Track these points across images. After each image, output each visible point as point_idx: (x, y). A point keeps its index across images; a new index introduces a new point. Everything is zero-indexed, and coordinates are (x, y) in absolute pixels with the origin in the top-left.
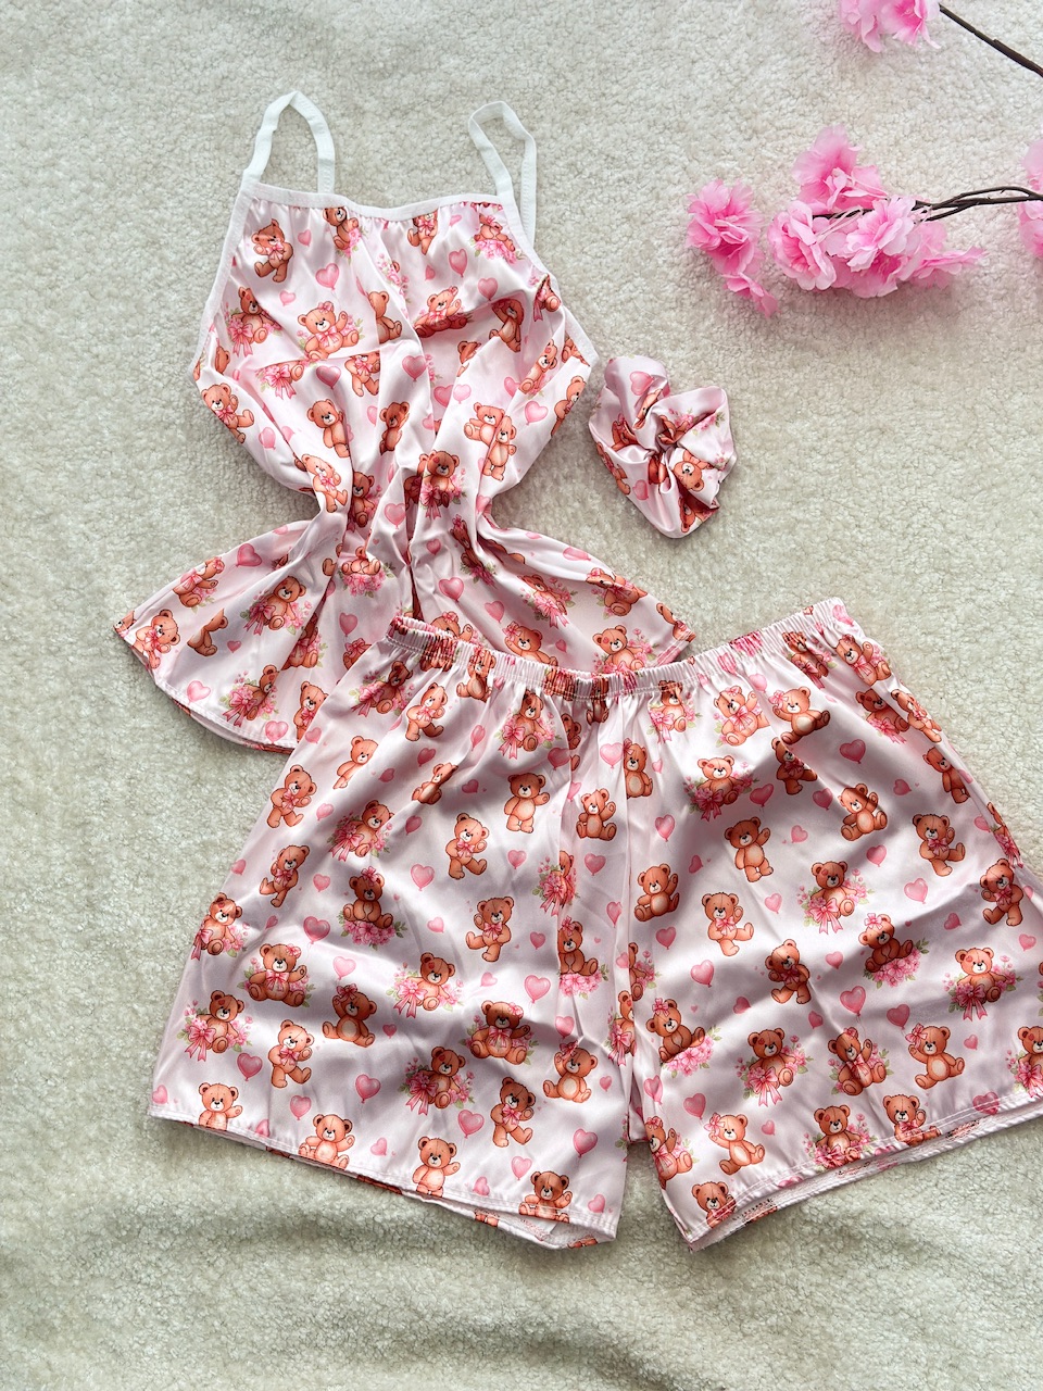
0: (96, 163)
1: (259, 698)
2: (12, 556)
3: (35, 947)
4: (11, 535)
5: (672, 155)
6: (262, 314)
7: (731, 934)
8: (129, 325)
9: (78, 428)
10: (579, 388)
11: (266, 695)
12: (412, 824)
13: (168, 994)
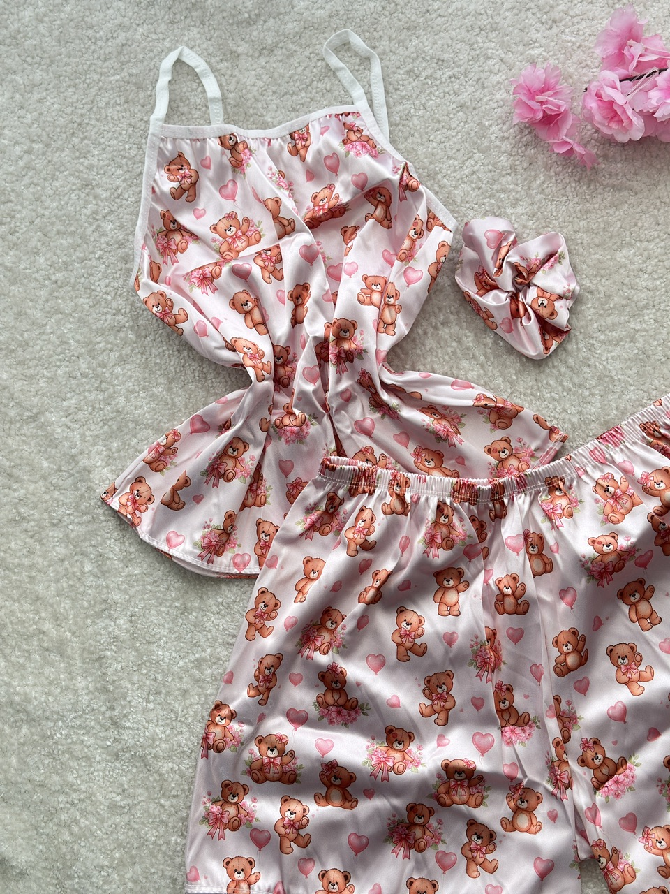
0: (32, 129)
1: (224, 538)
2: (12, 452)
3: (76, 764)
4: (9, 435)
5: (490, 51)
6: (181, 229)
7: (635, 677)
8: (78, 254)
9: (49, 342)
10: (445, 251)
11: (229, 534)
12: (363, 622)
13: (186, 787)
